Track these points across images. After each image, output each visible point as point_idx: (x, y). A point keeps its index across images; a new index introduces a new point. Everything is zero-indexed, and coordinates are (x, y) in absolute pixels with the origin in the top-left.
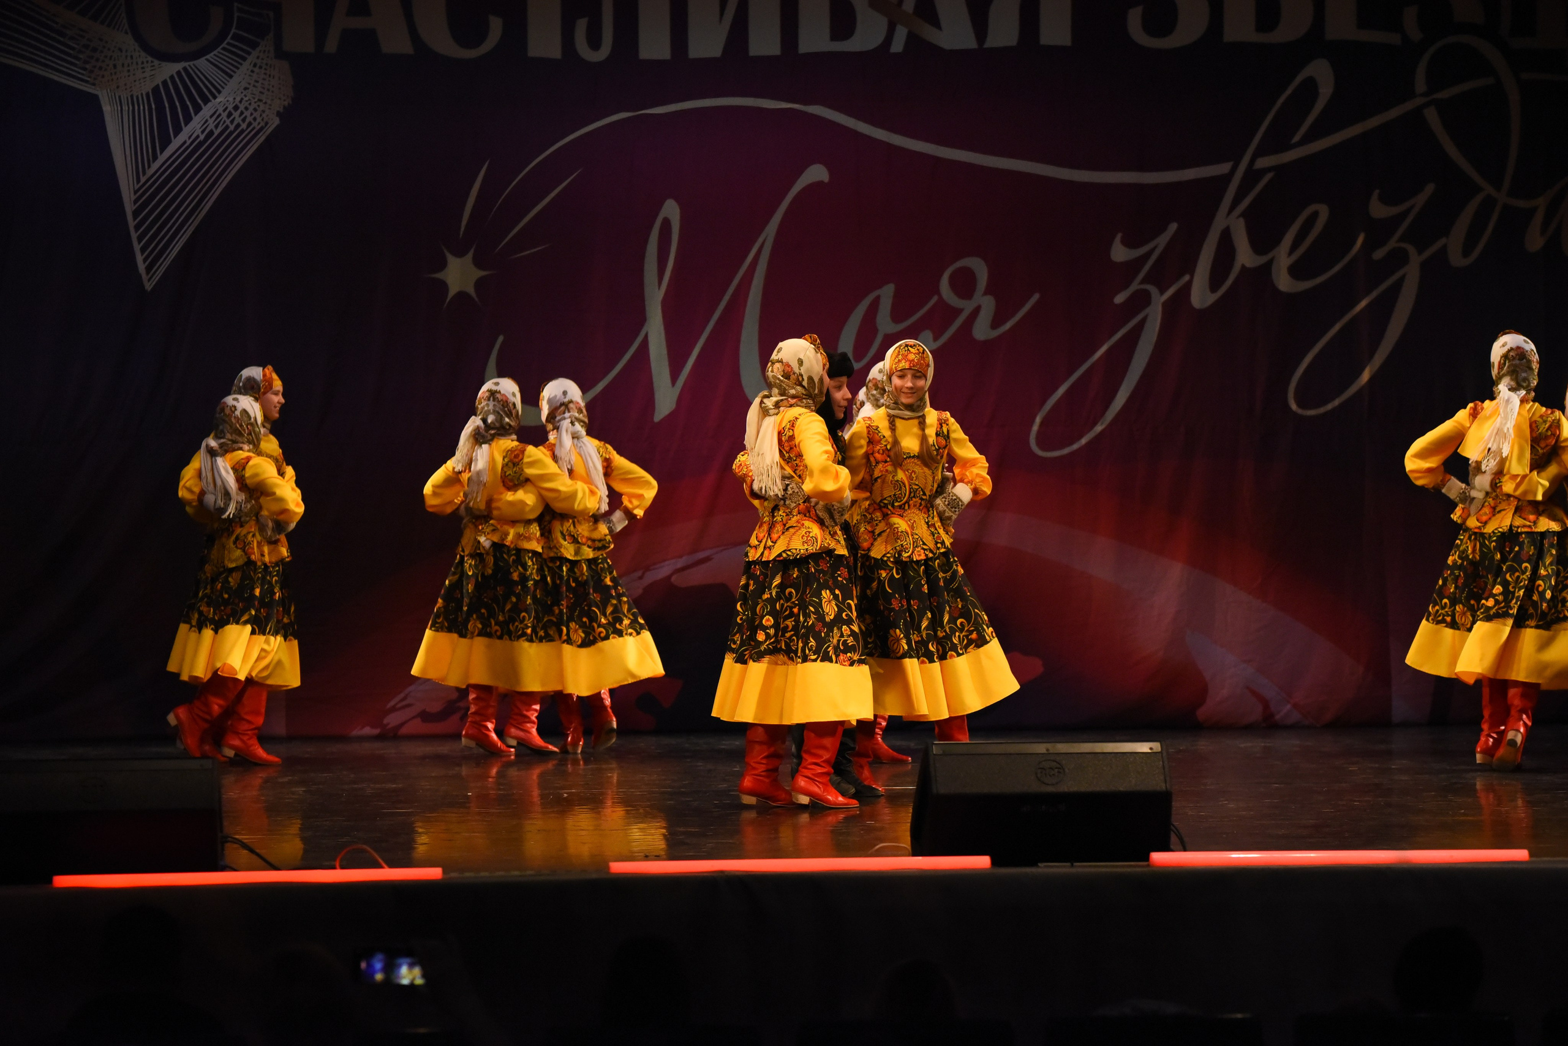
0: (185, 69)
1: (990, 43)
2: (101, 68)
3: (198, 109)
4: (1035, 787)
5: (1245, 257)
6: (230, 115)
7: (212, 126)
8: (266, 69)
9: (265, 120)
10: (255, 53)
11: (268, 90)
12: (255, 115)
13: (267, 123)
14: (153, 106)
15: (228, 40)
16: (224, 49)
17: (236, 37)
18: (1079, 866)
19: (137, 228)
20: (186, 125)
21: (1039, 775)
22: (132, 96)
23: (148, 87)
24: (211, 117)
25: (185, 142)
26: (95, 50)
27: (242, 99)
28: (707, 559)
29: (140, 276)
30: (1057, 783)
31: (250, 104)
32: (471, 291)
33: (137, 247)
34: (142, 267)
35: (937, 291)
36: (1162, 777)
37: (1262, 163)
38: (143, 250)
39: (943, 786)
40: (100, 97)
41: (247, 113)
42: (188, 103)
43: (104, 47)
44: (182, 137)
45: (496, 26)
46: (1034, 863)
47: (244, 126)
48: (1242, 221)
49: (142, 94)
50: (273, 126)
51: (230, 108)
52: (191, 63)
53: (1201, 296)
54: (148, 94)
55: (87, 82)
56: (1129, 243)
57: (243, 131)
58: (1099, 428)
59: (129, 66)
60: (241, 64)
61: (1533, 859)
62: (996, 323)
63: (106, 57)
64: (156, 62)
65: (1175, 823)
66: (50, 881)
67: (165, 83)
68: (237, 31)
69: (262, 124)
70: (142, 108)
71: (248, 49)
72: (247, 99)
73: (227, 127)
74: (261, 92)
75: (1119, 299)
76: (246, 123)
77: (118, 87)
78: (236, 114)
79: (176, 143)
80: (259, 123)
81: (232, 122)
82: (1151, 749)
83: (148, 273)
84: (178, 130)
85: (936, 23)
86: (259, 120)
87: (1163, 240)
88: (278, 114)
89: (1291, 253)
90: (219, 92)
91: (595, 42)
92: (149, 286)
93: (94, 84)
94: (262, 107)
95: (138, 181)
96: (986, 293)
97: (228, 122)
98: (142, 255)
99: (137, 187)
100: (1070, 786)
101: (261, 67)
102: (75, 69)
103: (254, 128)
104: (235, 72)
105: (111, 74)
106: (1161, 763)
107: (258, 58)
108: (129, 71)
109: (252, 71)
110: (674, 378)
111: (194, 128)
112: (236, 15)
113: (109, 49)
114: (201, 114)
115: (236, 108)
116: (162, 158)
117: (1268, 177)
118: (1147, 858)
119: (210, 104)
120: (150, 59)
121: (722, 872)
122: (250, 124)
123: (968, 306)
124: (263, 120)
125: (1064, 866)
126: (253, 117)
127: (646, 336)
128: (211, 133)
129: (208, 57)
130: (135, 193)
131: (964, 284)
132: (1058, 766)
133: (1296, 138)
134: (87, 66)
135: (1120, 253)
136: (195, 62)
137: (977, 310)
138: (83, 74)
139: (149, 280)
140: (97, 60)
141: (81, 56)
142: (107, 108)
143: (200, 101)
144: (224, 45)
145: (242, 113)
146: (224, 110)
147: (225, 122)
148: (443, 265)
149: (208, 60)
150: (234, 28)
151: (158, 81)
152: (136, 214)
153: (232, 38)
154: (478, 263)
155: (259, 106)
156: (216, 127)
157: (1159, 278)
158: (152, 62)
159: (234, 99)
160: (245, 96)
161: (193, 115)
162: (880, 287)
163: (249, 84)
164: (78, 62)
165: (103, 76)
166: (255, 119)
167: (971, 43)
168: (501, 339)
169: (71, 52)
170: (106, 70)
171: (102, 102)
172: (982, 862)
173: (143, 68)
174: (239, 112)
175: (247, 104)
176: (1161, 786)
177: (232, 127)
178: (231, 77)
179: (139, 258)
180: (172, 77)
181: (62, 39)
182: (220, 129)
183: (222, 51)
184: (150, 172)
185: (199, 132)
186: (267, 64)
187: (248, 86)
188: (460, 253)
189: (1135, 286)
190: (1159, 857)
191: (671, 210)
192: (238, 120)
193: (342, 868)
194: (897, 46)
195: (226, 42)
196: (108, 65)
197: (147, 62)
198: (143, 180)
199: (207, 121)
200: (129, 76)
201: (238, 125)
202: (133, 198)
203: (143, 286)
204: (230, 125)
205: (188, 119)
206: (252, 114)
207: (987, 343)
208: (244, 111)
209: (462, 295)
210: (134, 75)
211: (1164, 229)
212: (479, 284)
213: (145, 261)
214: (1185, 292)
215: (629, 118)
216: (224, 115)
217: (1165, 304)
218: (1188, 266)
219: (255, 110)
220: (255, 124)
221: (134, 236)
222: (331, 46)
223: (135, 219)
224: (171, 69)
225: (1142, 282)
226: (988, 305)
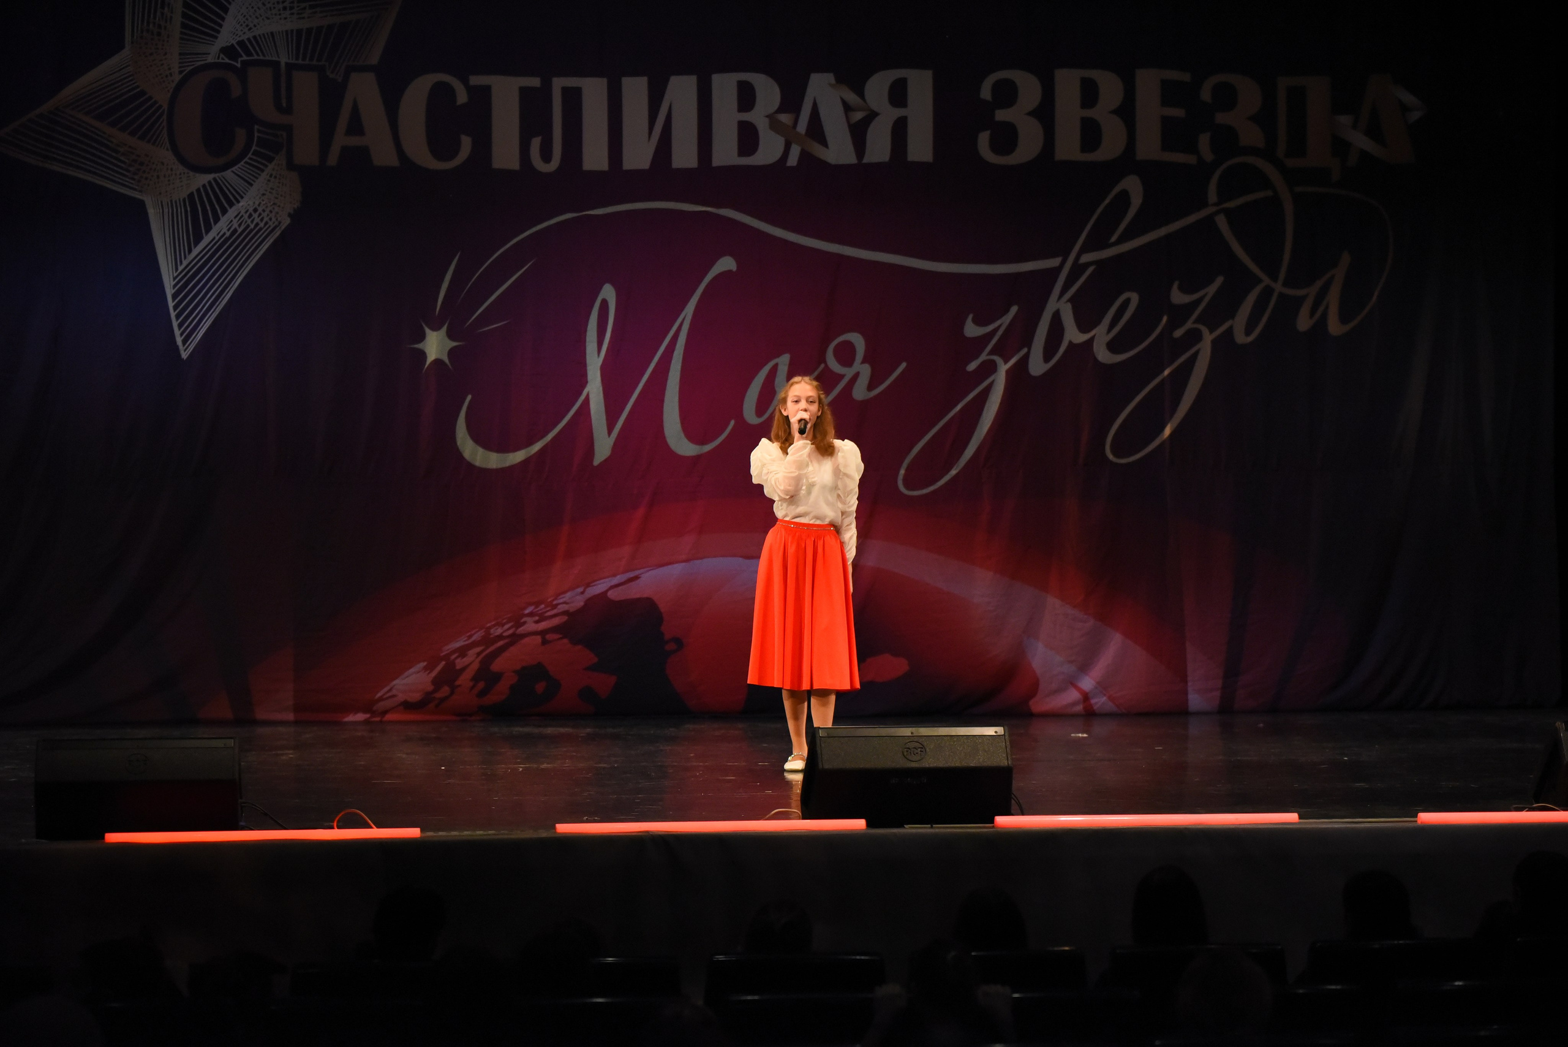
0: (215, 179)
1: (865, 160)
2: (146, 179)
3: (224, 211)
4: (901, 763)
5: (1073, 335)
6: (250, 216)
7: (235, 225)
8: (280, 179)
9: (279, 219)
10: (271, 166)
11: (281, 196)
12: (272, 215)
13: (280, 223)
14: (189, 209)
15: (250, 155)
16: (246, 163)
17: (255, 153)
18: (938, 828)
19: (175, 307)
20: (216, 223)
21: (905, 754)
22: (171, 201)
23: (184, 194)
24: (235, 217)
25: (214, 238)
26: (142, 164)
27: (259, 205)
28: (637, 578)
29: (177, 348)
30: (922, 759)
31: (267, 207)
32: (447, 360)
33: (175, 324)
34: (179, 340)
35: (825, 362)
36: (1004, 755)
37: (1086, 258)
38: (180, 326)
39: (827, 763)
40: (146, 203)
41: (264, 215)
42: (217, 206)
43: (149, 161)
44: (212, 234)
45: (466, 143)
46: (901, 826)
47: (262, 225)
48: (1069, 306)
49: (179, 200)
50: (286, 225)
51: (251, 210)
52: (217, 174)
53: (1037, 367)
54: (184, 200)
55: (135, 189)
56: (978, 322)
57: (261, 229)
58: (953, 472)
59: (169, 176)
60: (260, 175)
61: (1301, 821)
62: (871, 387)
63: (151, 169)
64: (191, 173)
65: (1014, 793)
66: (103, 838)
67: (198, 190)
68: (258, 149)
69: (276, 223)
70: (179, 210)
71: (266, 163)
72: (264, 202)
73: (248, 226)
74: (277, 198)
75: (972, 366)
76: (264, 222)
77: (160, 194)
78: (255, 215)
79: (207, 240)
80: (274, 223)
81: (252, 222)
82: (996, 732)
83: (184, 345)
84: (208, 229)
85: (824, 143)
86: (274, 219)
87: (1007, 319)
88: (290, 215)
89: (1109, 331)
90: (242, 197)
91: (546, 157)
92: (184, 355)
93: (140, 191)
94: (277, 209)
95: (176, 271)
96: (863, 362)
97: (249, 221)
98: (179, 329)
99: (175, 275)
100: (930, 762)
101: (275, 177)
102: (124, 178)
103: (270, 226)
104: (254, 181)
105: (155, 183)
106: (1004, 743)
107: (273, 170)
108: (169, 180)
109: (269, 181)
110: (610, 431)
111: (221, 227)
112: (256, 134)
113: (153, 163)
114: (226, 216)
115: (255, 210)
116: (195, 252)
117: (1091, 269)
118: (992, 821)
119: (234, 208)
120: (186, 171)
121: (647, 832)
122: (266, 223)
123: (849, 373)
124: (277, 219)
125: (925, 828)
126: (269, 217)
127: (588, 396)
128: (235, 231)
129: (233, 169)
130: (174, 280)
131: (846, 355)
132: (921, 746)
133: (1113, 239)
134: (136, 177)
135: (972, 330)
136: (224, 174)
137: (856, 376)
138: (132, 183)
139: (185, 350)
140: (144, 172)
141: (131, 169)
142: (151, 211)
143: (226, 205)
144: (246, 159)
145: (260, 215)
146: (246, 212)
147: (246, 222)
148: (422, 337)
149: (233, 172)
150: (254, 145)
151: (193, 189)
152: (174, 297)
153: (252, 154)
154: (451, 335)
155: (274, 208)
156: (240, 225)
157: (1003, 350)
158: (188, 173)
159: (254, 203)
160: (263, 201)
161: (220, 215)
162: (778, 356)
163: (266, 191)
164: (128, 174)
165: (148, 185)
166: (271, 219)
167: (851, 159)
168: (469, 397)
169: (123, 165)
170: (151, 180)
171: (147, 206)
172: (860, 824)
173: (180, 178)
174: (258, 213)
175: (264, 207)
176: (1004, 763)
177: (252, 226)
178: (251, 185)
179: (177, 332)
180: (204, 186)
181: (114, 154)
182: (242, 227)
183: (245, 165)
184: (185, 263)
185: (225, 230)
186: (280, 175)
187: (265, 192)
188: (435, 328)
189: (984, 357)
190: (1001, 820)
191: (608, 293)
192: (257, 220)
193: (338, 828)
194: (793, 160)
195: (248, 156)
196: (152, 176)
197: (184, 173)
198: (180, 268)
199: (232, 221)
200: (169, 185)
201: (257, 224)
202: (173, 283)
203: (180, 355)
204: (250, 224)
205: (217, 220)
206: (268, 215)
207: (862, 402)
208: (262, 213)
209: (438, 362)
210: (173, 184)
211: (1007, 311)
212: (451, 353)
213: (181, 335)
214: (1024, 361)
215: (573, 218)
216: (246, 216)
217: (1007, 372)
218: (1028, 342)
219: (271, 212)
220: (270, 223)
221: (173, 314)
222: (333, 160)
223: (173, 301)
224: (204, 179)
225: (991, 353)
226: (865, 371)
